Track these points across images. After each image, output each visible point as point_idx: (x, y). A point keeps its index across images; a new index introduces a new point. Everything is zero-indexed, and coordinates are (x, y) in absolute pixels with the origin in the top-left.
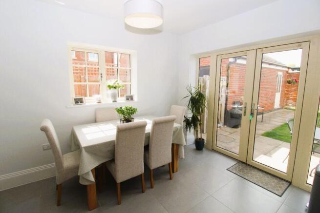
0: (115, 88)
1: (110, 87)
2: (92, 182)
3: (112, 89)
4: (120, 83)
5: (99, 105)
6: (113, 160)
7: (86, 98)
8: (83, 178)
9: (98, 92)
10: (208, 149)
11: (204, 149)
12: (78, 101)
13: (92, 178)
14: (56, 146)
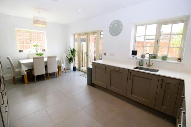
0: (37, 46)
1: (34, 46)
2: (25, 74)
3: (35, 47)
4: (39, 44)
5: (30, 53)
6: (33, 69)
7: (24, 50)
8: (22, 73)
9: (29, 48)
10: (78, 70)
11: (76, 70)
12: (21, 51)
13: (25, 73)
14: (12, 64)
